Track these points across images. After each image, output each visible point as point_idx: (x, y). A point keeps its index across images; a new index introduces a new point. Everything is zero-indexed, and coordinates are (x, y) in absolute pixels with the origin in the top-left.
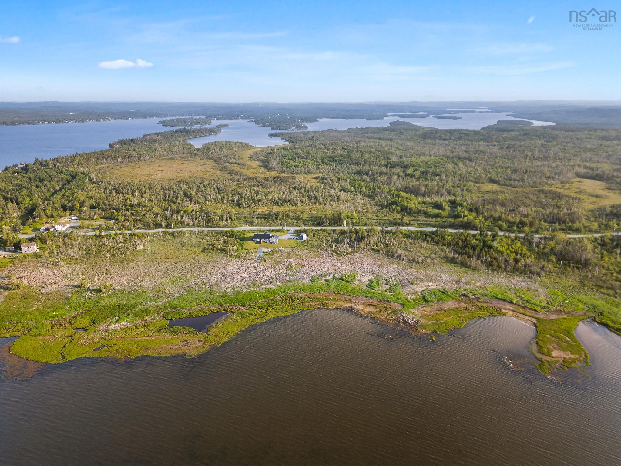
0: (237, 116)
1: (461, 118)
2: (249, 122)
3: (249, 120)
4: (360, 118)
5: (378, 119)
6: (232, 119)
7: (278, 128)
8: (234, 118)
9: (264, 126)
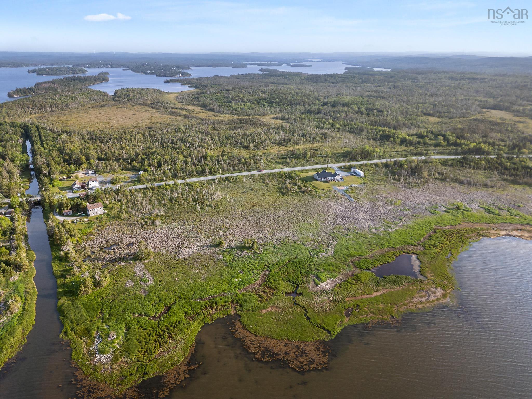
0: (107, 65)
1: (311, 66)
2: (124, 70)
3: (124, 68)
4: (225, 66)
5: (243, 67)
6: (102, 67)
7: (163, 76)
8: (104, 67)
9: (146, 73)
